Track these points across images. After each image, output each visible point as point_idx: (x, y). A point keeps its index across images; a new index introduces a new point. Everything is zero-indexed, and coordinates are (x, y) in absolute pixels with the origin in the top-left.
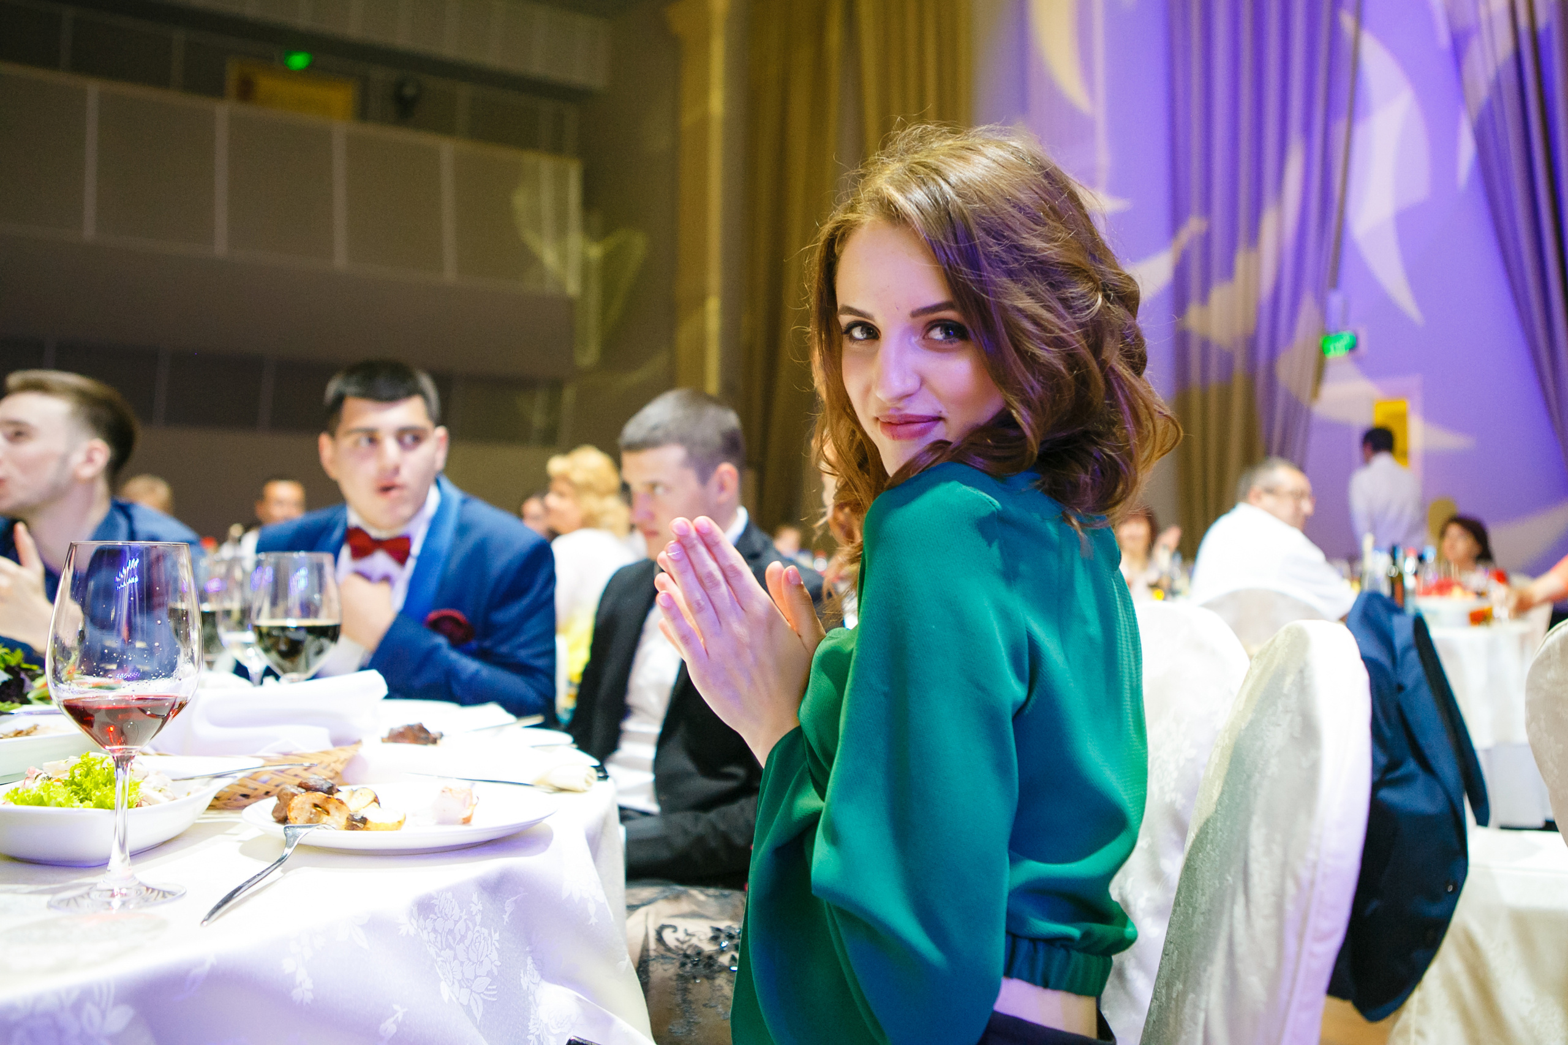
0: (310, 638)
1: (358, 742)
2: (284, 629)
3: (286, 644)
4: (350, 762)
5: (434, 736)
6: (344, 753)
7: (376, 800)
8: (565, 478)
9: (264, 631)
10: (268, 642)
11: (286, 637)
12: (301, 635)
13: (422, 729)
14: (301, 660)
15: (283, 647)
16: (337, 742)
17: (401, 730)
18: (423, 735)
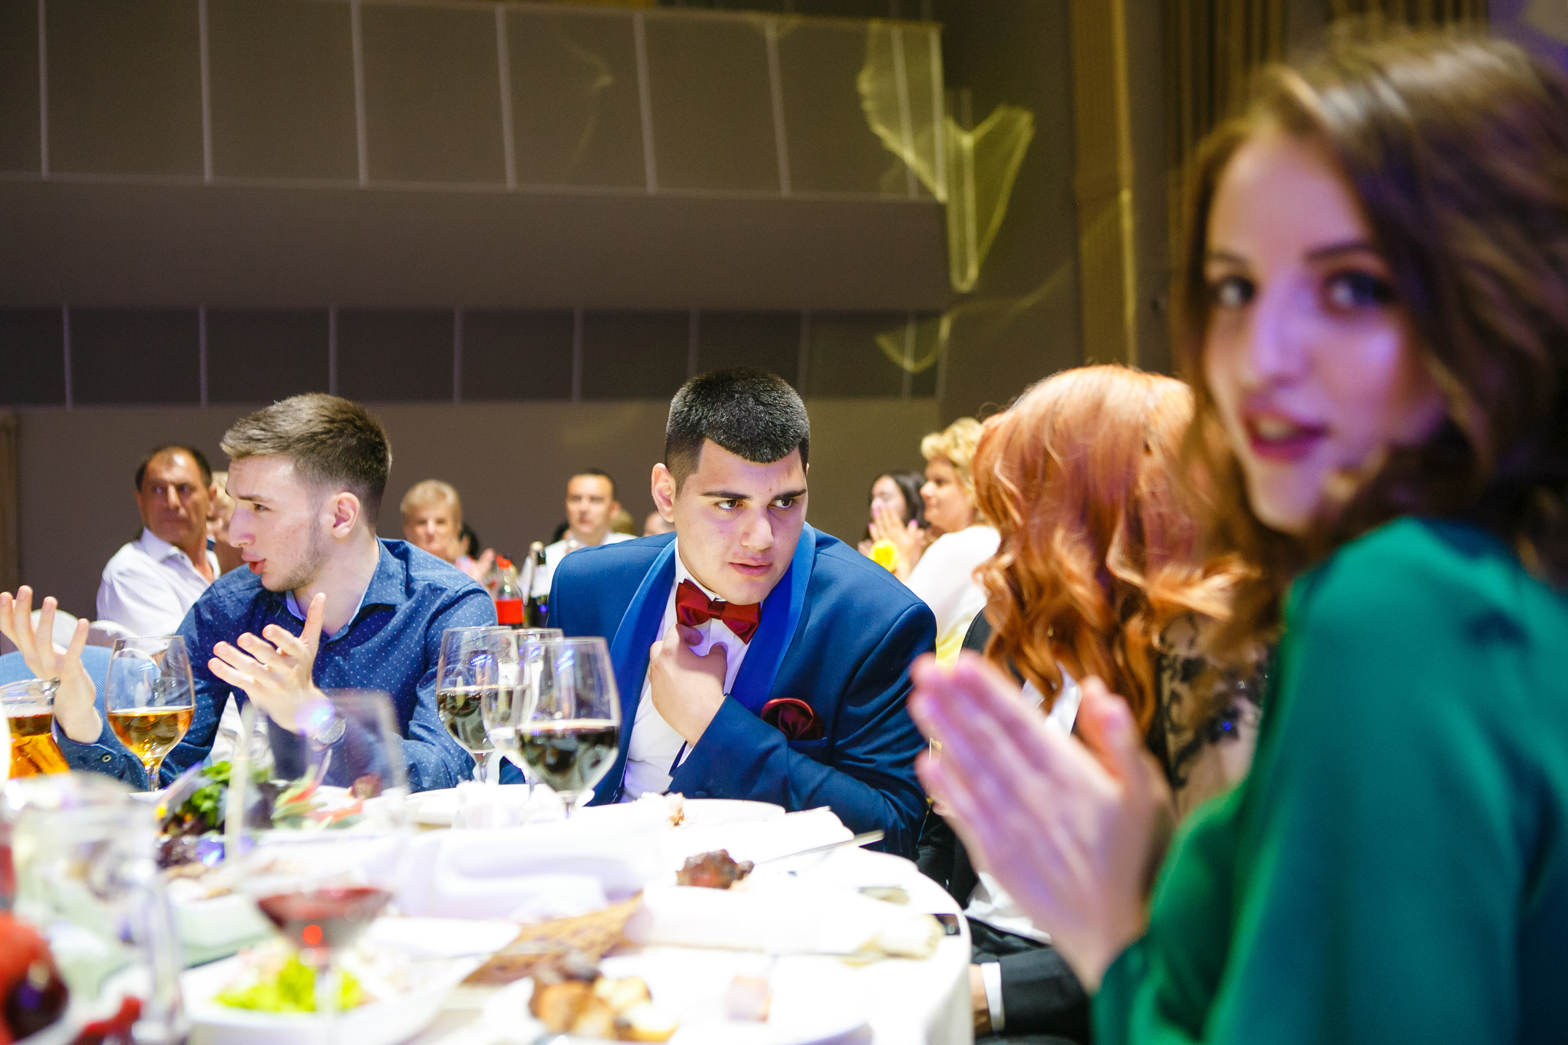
0: (582, 747)
1: (637, 894)
2: (549, 735)
3: (553, 754)
4: (631, 918)
5: (740, 867)
6: (624, 909)
7: (648, 995)
8: (944, 458)
9: (527, 739)
10: (534, 753)
11: (553, 747)
12: (571, 744)
13: (725, 860)
14: (575, 774)
15: (551, 760)
16: (613, 895)
17: (699, 862)
18: (727, 868)
